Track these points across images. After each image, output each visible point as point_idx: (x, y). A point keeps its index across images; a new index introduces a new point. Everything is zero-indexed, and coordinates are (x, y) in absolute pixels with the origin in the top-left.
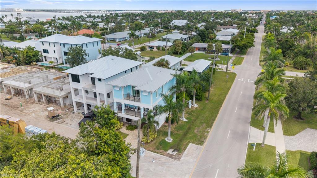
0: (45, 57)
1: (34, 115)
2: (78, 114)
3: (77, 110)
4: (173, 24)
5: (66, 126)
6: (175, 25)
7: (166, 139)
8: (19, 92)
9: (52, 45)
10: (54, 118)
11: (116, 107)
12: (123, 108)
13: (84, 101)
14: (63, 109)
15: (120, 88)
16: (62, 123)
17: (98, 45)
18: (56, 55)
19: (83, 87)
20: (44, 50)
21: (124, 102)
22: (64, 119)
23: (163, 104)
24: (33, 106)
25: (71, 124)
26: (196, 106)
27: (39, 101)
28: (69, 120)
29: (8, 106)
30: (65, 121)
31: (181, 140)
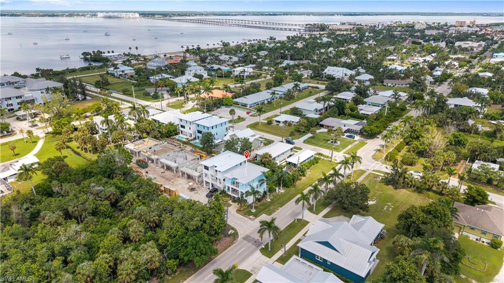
0: (182, 131)
1: (180, 186)
2: (206, 189)
3: (205, 186)
4: (325, 73)
6: (328, 75)
7: (252, 210)
8: (169, 168)
9: (188, 123)
10: (192, 189)
11: (227, 188)
12: (231, 190)
13: (210, 181)
14: (197, 184)
15: (229, 179)
16: (196, 193)
18: (191, 132)
19: (210, 173)
20: (181, 125)
21: (231, 186)
22: (198, 191)
23: (250, 191)
24: (178, 179)
25: (202, 194)
26: (283, 191)
27: (182, 176)
28: (201, 192)
29: (162, 177)
30: (198, 193)
31: (260, 212)
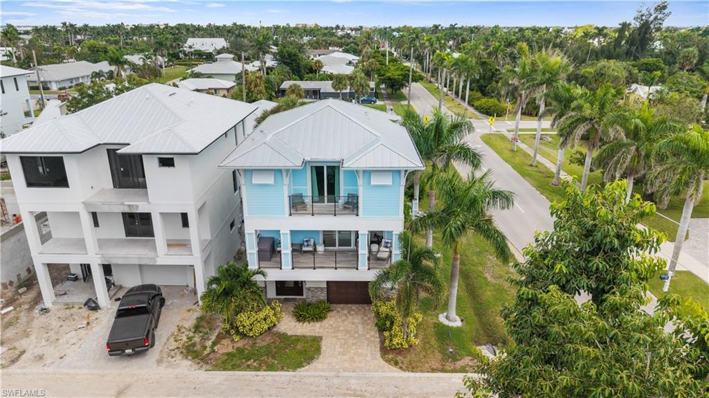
2: (68, 312)
3: (54, 298)
4: (190, 47)
5: (37, 369)
6: (195, 51)
7: (442, 318)
16: (13, 362)
17: (17, 90)
19: (83, 201)
22: (16, 344)
25: (58, 355)
28: (44, 343)
30: (24, 352)
